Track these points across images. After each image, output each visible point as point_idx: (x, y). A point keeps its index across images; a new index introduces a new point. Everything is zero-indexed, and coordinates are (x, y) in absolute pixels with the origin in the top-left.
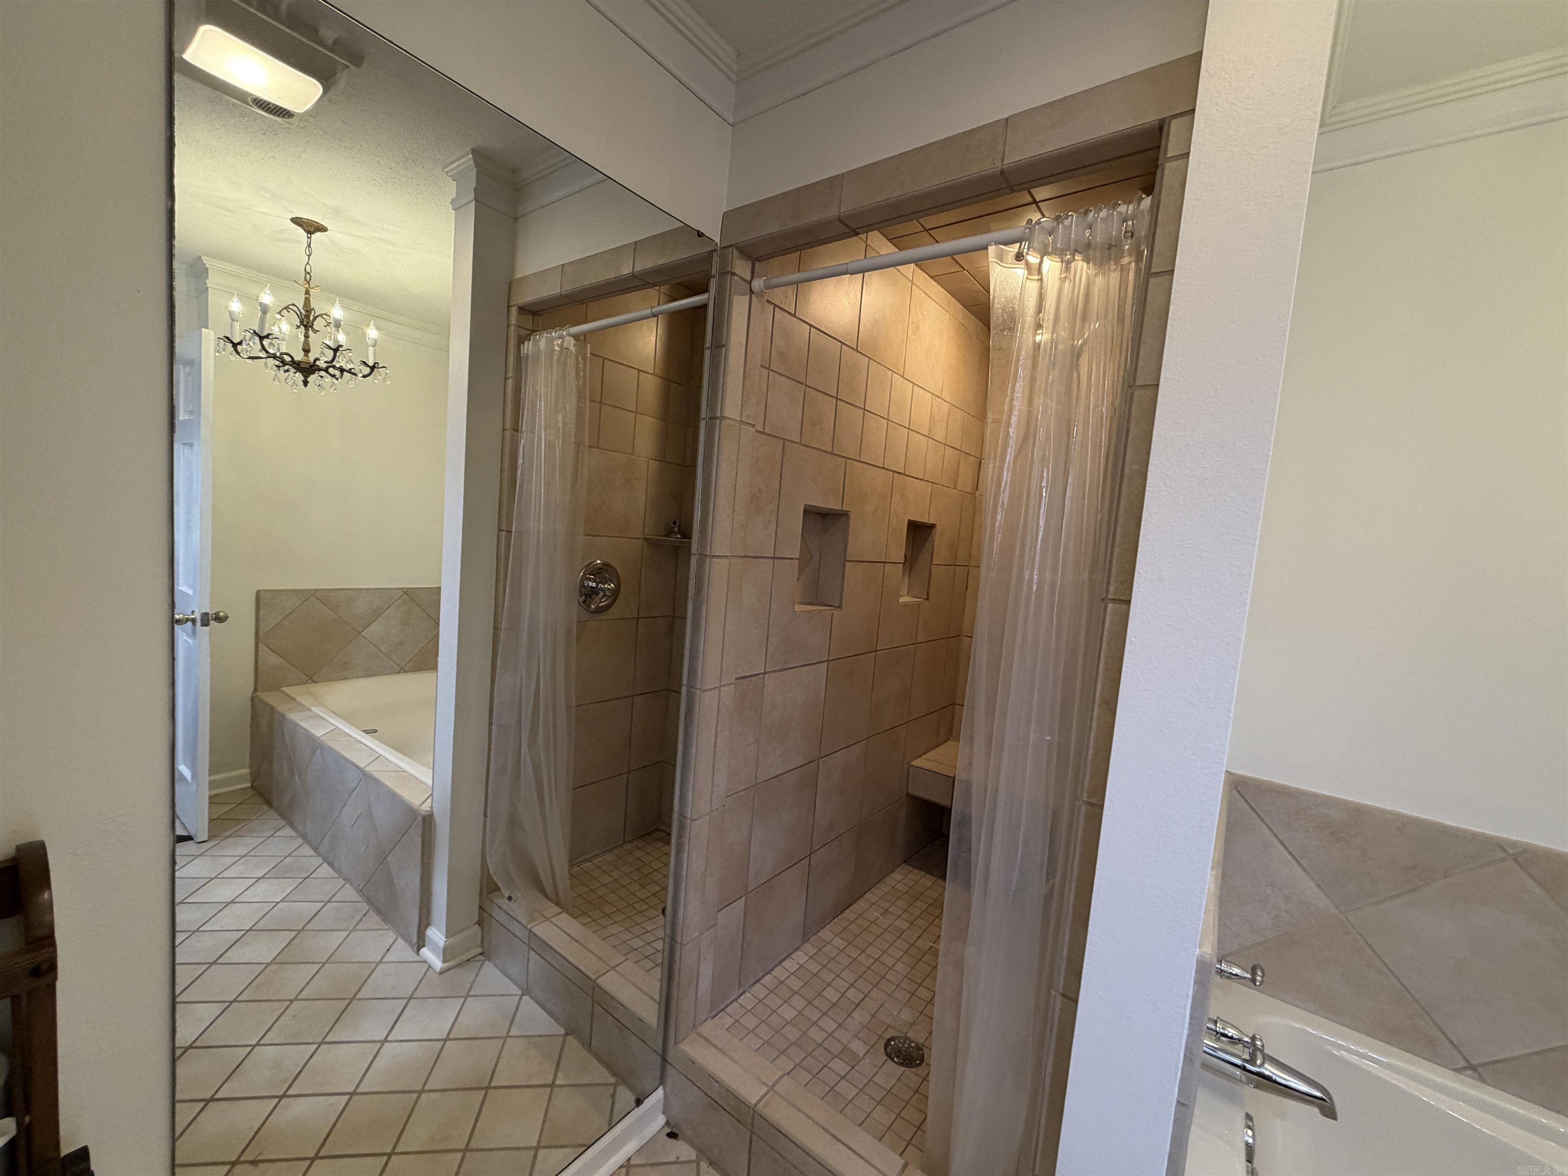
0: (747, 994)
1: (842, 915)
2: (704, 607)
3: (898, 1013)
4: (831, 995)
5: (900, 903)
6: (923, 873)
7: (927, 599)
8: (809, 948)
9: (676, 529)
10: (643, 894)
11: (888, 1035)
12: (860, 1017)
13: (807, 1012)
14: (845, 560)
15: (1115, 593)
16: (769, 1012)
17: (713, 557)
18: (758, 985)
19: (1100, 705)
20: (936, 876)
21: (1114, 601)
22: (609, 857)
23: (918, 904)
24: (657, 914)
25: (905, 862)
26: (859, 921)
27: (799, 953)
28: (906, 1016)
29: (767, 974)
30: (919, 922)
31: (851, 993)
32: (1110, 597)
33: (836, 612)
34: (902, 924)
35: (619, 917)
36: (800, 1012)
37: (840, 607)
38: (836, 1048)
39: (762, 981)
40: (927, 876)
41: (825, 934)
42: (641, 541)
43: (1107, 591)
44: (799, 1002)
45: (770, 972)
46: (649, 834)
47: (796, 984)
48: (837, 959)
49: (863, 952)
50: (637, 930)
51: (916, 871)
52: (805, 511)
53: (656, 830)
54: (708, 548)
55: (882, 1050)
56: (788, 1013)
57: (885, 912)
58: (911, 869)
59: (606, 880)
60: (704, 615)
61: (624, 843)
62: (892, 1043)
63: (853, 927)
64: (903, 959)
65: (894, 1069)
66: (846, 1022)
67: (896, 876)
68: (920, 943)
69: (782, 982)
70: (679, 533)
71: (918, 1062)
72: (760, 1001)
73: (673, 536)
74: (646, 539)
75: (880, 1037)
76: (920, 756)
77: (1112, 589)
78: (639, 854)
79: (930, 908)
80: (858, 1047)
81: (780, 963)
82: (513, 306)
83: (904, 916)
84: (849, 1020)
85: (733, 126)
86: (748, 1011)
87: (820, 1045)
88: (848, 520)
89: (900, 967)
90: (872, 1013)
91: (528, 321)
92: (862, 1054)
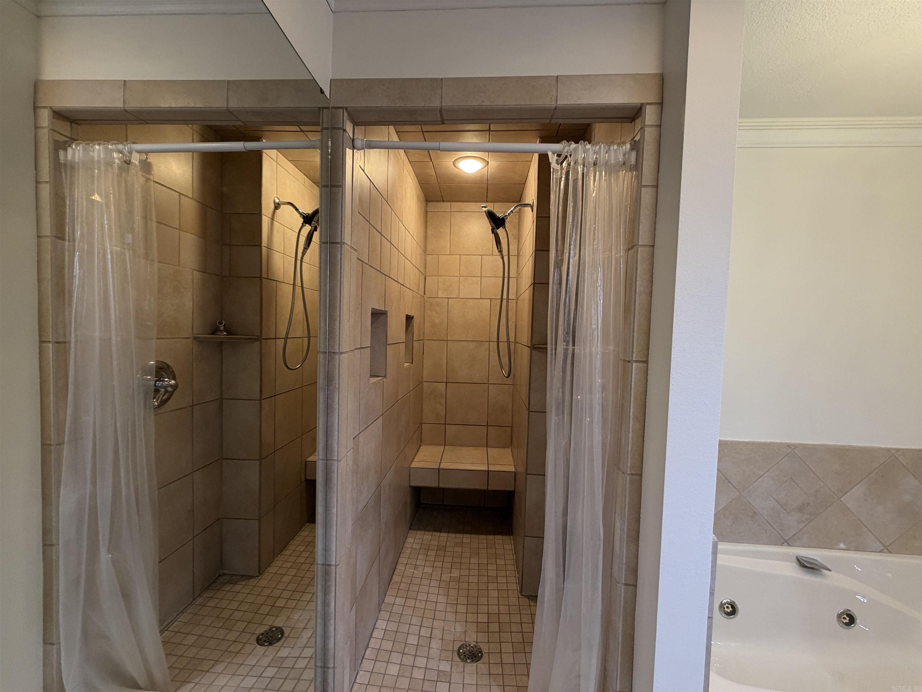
0: (361, 673)
1: (392, 581)
2: (336, 395)
3: (455, 629)
4: (413, 640)
5: (420, 557)
6: (423, 532)
7: (412, 363)
8: (384, 615)
9: (222, 328)
10: (232, 636)
11: (456, 649)
12: (435, 644)
13: (405, 662)
14: (387, 344)
15: (636, 357)
16: (382, 676)
17: (341, 353)
18: (364, 660)
19: (633, 419)
20: (430, 531)
21: (636, 361)
22: (185, 618)
23: (430, 553)
24: (255, 646)
25: (410, 529)
26: (405, 580)
27: (379, 621)
28: (459, 629)
29: (366, 650)
30: (436, 564)
31: (423, 633)
32: (634, 359)
33: (385, 380)
34: (428, 570)
35: (219, 668)
36: (401, 664)
37: (385, 377)
38: (433, 676)
39: (366, 657)
40: (427, 533)
41: (388, 599)
42: (191, 340)
43: (632, 356)
44: (396, 658)
45: (367, 647)
46: (214, 582)
47: (387, 645)
48: (403, 613)
49: (416, 599)
50: (243, 670)
51: (419, 532)
52: (372, 314)
53: (220, 575)
54: (337, 346)
55: (459, 660)
56: (393, 670)
57: (416, 567)
58: (415, 532)
59: (191, 640)
60: (337, 400)
61: (194, 599)
62: (461, 651)
63: (403, 586)
64: (440, 593)
65: (471, 667)
66: (430, 653)
67: (410, 540)
68: (444, 577)
69: (379, 649)
70: (225, 331)
71: (480, 655)
72: (372, 672)
73: (219, 333)
74: (195, 338)
75: (453, 651)
76: (413, 461)
77: (634, 355)
78: (212, 603)
79: (439, 552)
80: (445, 666)
81: (371, 637)
82: (44, 107)
83: (427, 564)
84: (432, 651)
85: (334, 12)
86: (367, 685)
87: (424, 679)
88: (387, 317)
89: (441, 599)
90: (441, 637)
91: (65, 128)
92: (449, 670)
